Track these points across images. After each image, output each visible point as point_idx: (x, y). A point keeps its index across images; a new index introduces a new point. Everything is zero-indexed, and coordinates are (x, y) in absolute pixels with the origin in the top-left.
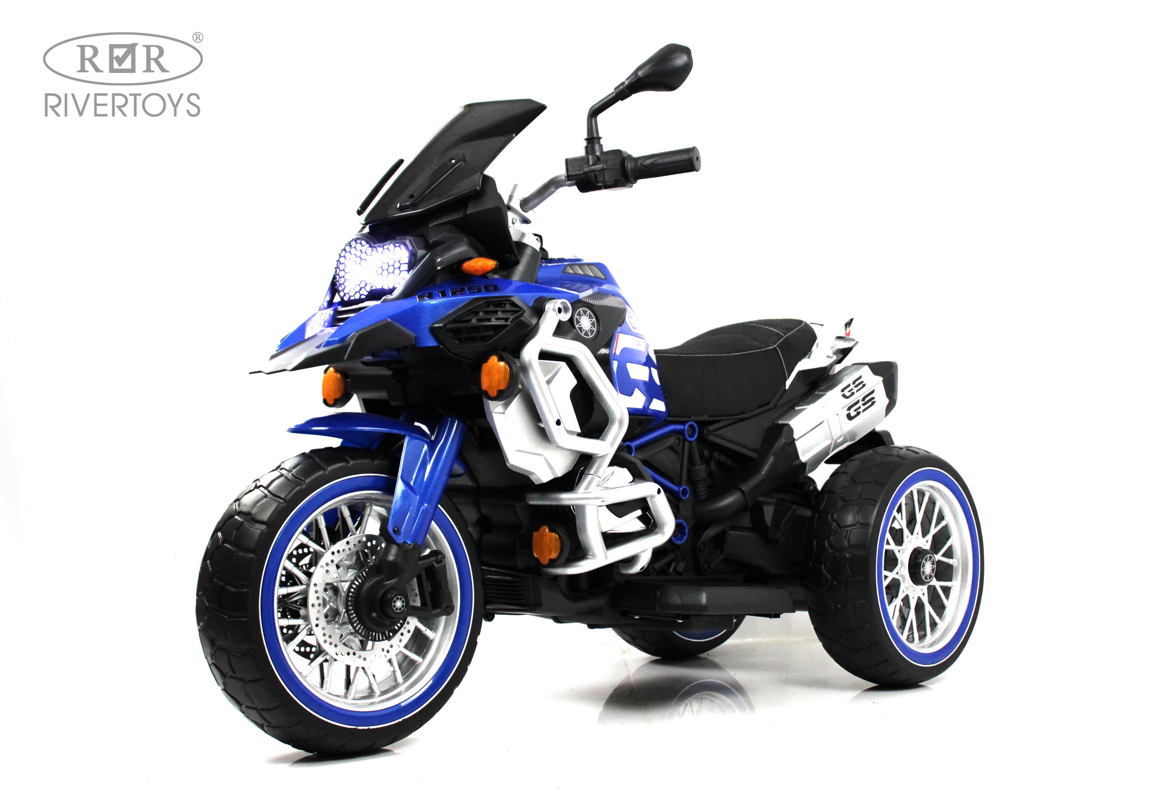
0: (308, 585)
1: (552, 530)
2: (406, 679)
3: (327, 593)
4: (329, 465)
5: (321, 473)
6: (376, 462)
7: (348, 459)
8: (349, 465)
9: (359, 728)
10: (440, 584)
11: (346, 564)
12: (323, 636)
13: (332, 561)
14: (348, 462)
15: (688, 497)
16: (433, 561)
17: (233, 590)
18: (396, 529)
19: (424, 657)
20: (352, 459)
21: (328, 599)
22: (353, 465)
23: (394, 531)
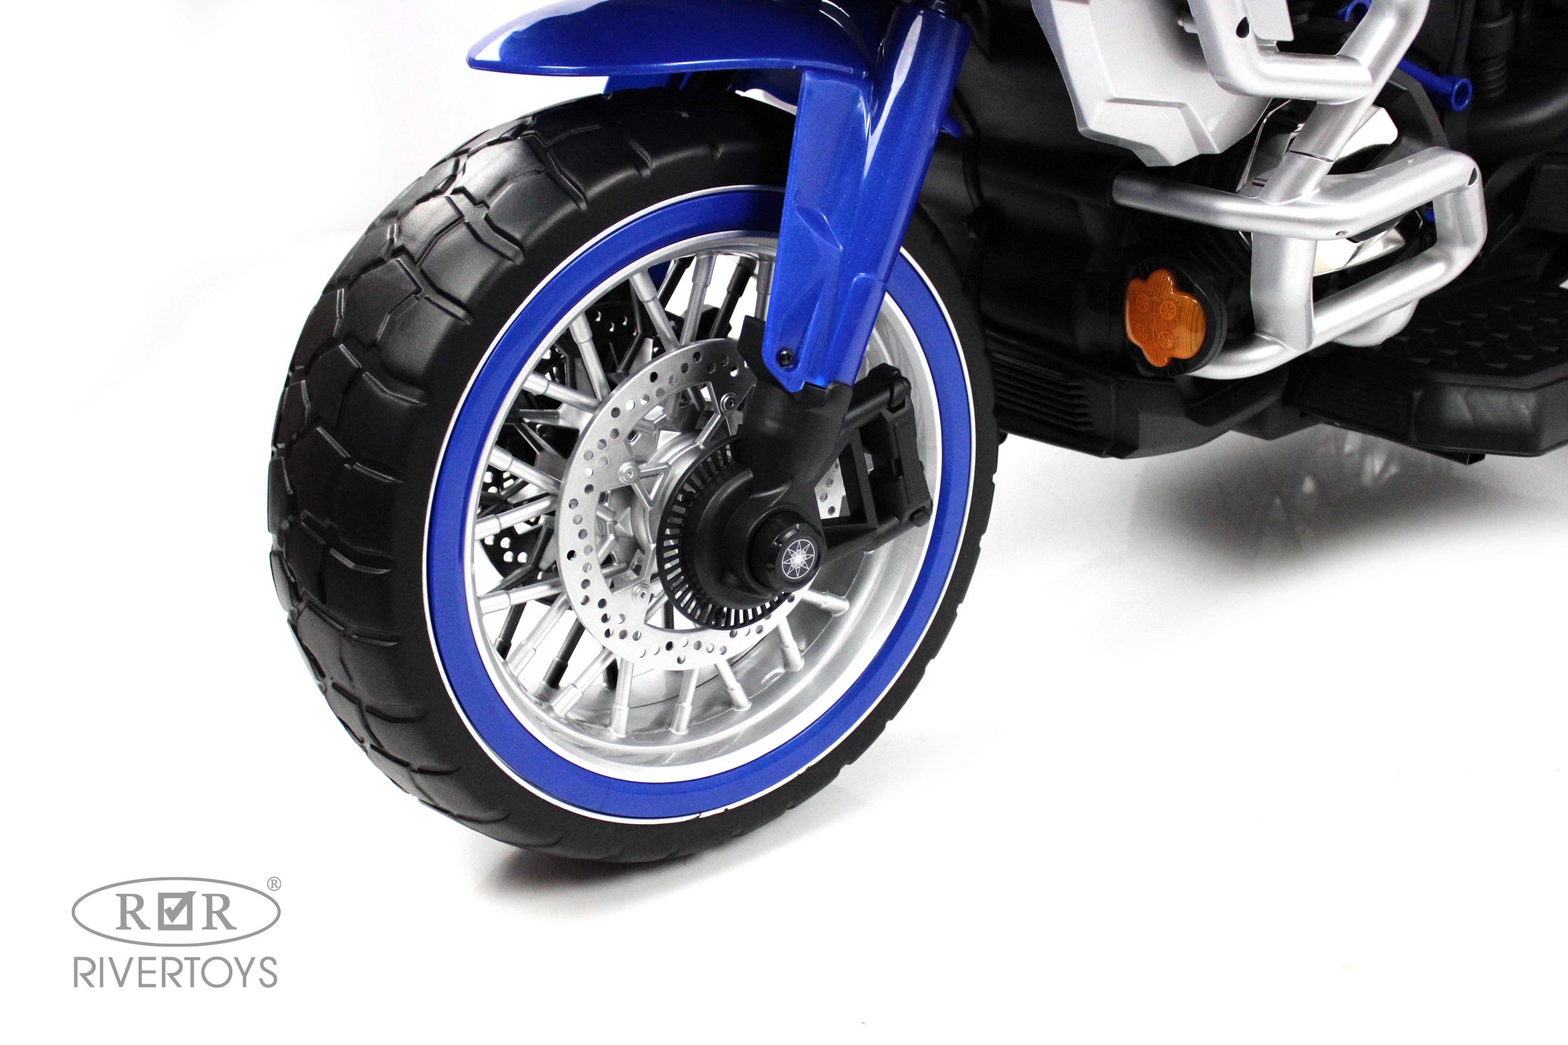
0: (555, 497)
1: (1183, 286)
2: (810, 655)
3: (606, 504)
4: (591, 179)
5: (569, 208)
6: (721, 150)
7: (645, 154)
8: (646, 173)
9: (704, 815)
10: (899, 462)
11: (652, 421)
12: (603, 623)
13: (616, 433)
14: (641, 164)
15: (1469, 104)
16: (879, 406)
17: (350, 565)
18: (785, 352)
19: (851, 598)
20: (655, 153)
21: (609, 519)
22: (656, 172)
23: (780, 358)
